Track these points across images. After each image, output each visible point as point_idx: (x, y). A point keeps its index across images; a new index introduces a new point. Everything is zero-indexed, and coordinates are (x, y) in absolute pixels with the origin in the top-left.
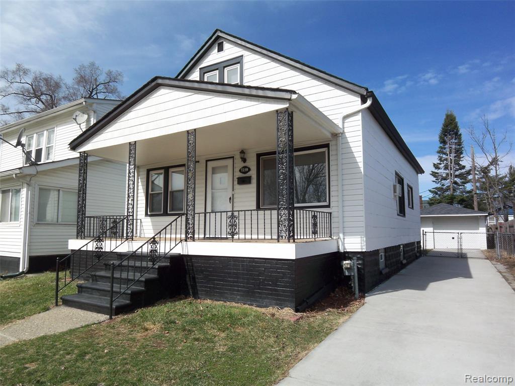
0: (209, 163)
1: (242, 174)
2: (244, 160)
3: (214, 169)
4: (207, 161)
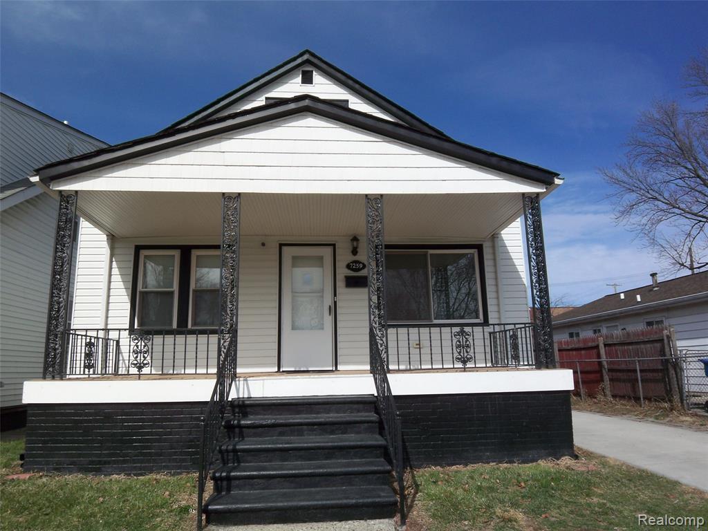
0: (285, 249)
1: (352, 272)
2: (355, 252)
3: (294, 258)
4: (281, 245)
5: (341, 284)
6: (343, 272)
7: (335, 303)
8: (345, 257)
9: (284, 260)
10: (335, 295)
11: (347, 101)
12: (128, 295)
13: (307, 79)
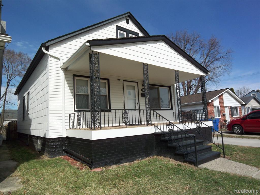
5: (140, 96)
6: (140, 92)
7: (139, 102)
8: (141, 87)
9: (124, 86)
10: (139, 99)
11: (139, 33)
12: (72, 95)
13: (128, 22)
